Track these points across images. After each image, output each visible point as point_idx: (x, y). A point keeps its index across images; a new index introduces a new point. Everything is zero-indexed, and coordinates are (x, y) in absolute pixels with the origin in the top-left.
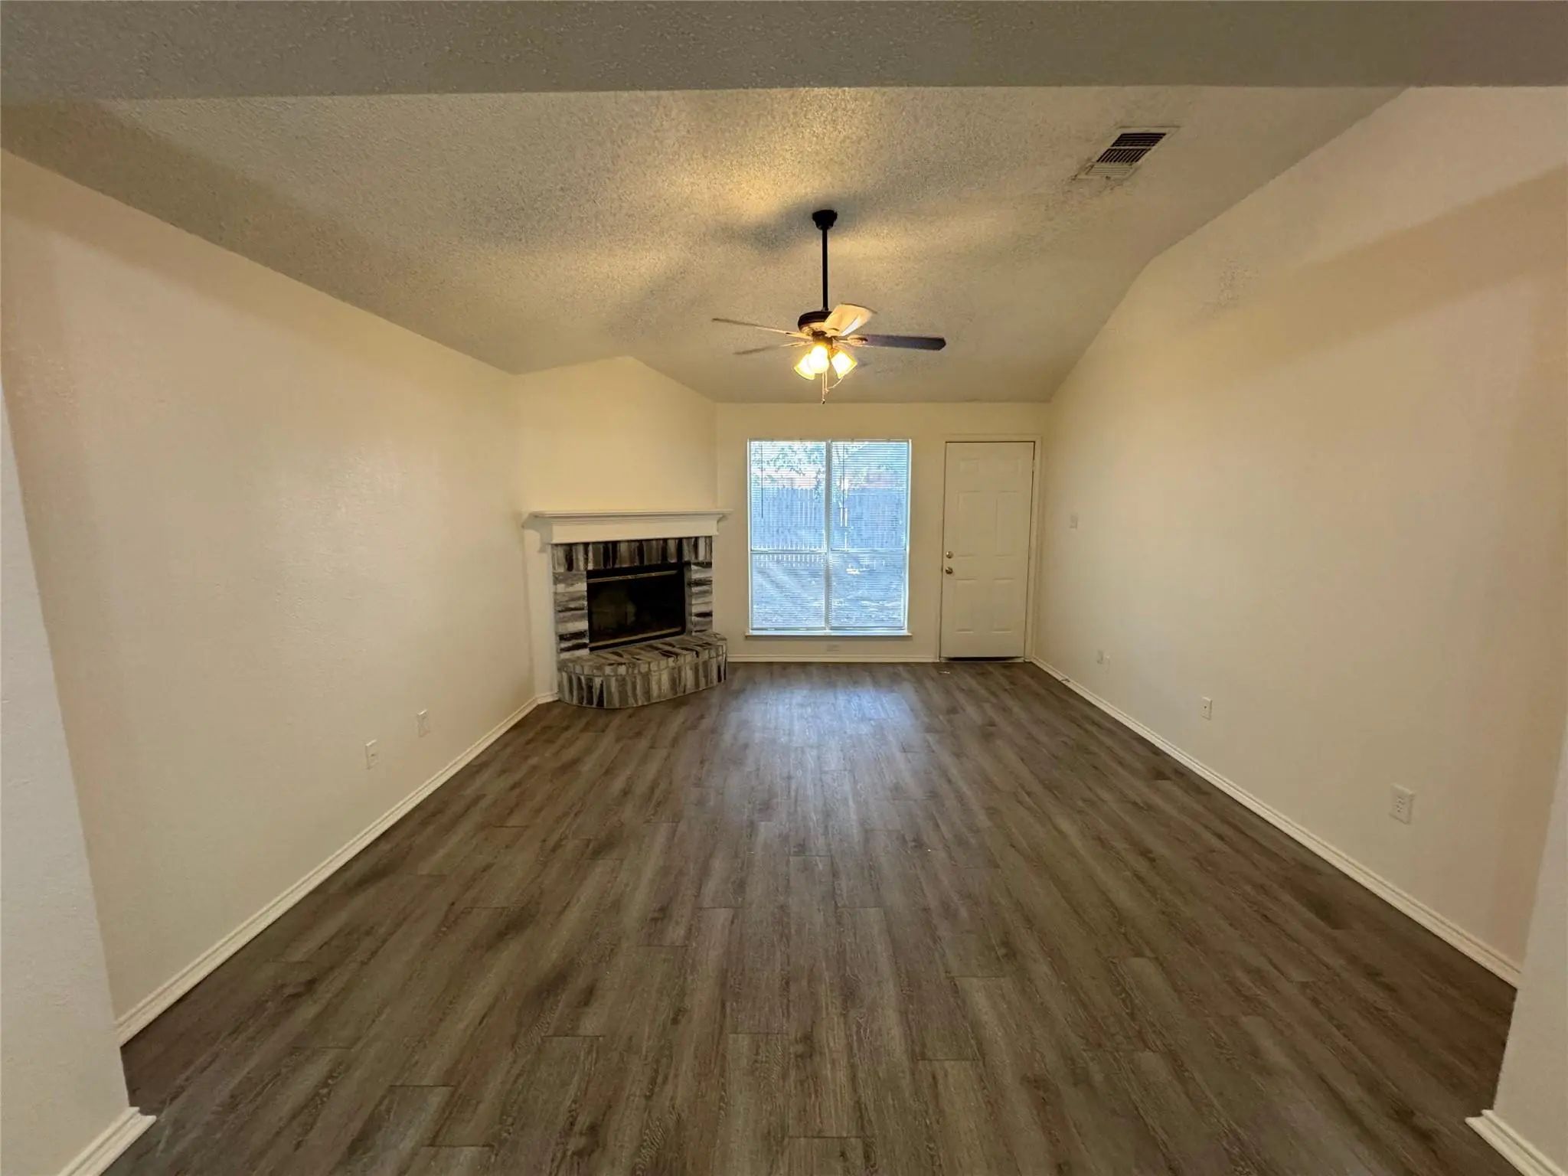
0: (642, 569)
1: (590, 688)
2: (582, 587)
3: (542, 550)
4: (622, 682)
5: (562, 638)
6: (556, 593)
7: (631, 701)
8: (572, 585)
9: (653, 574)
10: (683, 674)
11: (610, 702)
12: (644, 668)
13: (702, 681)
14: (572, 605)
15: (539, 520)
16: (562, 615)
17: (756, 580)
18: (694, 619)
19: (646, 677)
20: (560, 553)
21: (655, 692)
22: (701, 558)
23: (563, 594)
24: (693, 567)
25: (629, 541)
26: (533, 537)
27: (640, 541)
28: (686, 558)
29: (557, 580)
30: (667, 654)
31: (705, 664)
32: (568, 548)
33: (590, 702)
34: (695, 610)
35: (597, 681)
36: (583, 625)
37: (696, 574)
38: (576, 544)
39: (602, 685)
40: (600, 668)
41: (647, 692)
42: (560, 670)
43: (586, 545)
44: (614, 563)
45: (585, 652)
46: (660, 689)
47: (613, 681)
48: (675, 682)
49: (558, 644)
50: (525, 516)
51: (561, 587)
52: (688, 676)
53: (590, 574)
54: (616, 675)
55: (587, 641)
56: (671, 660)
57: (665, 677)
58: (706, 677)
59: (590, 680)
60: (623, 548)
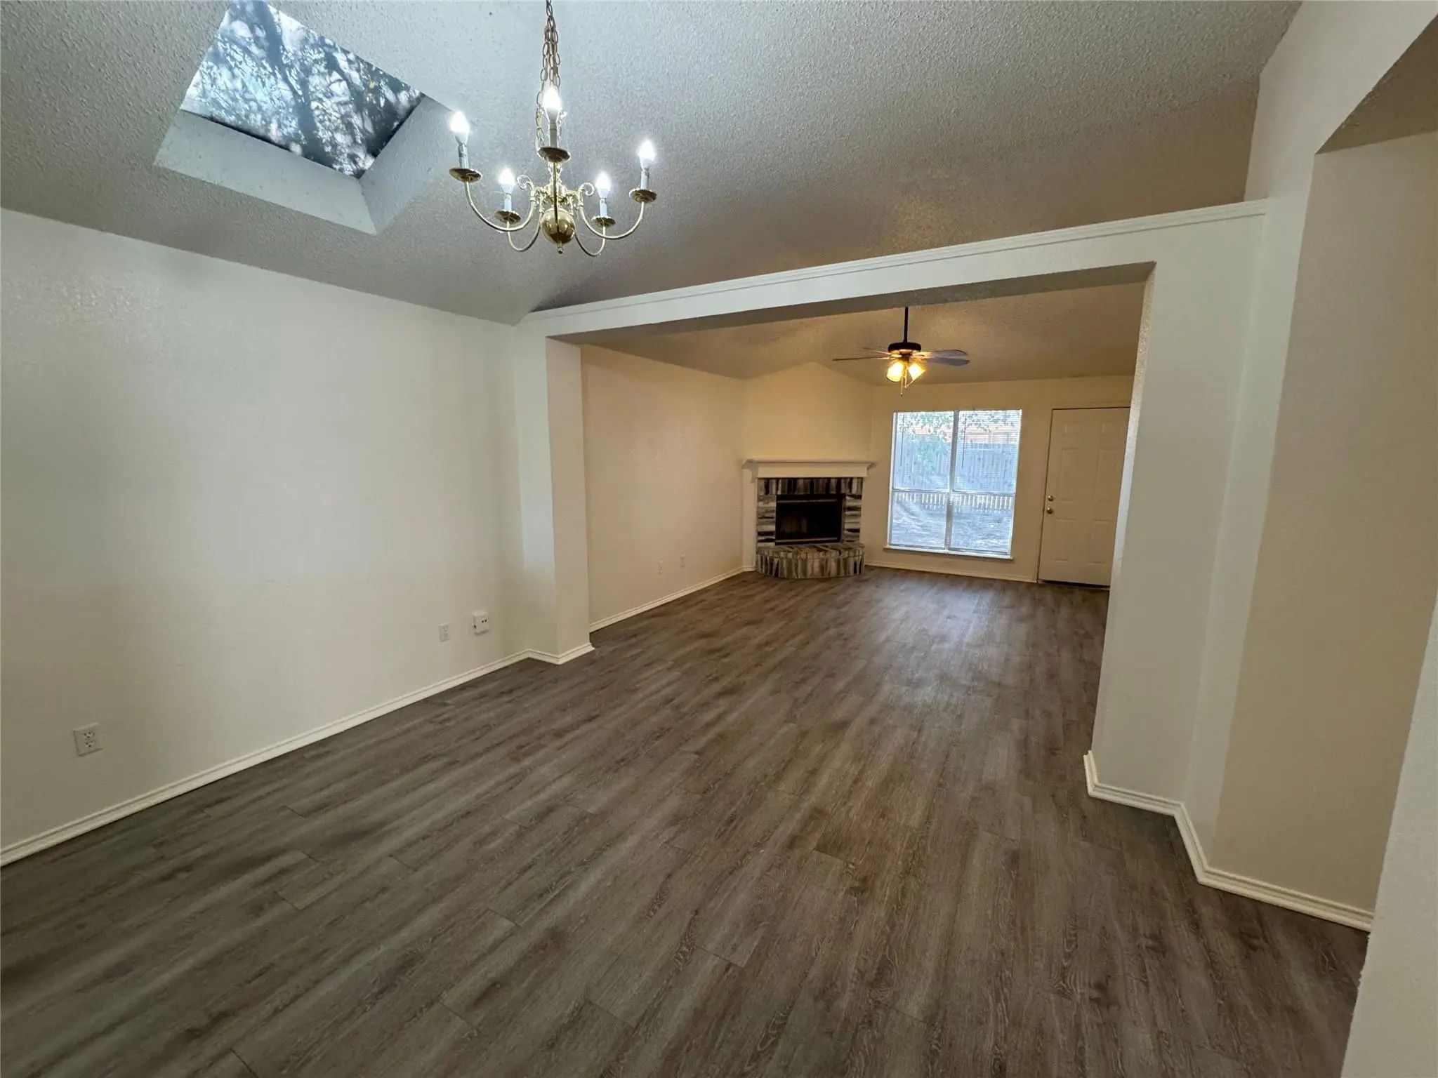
0: (812, 496)
1: (772, 564)
2: (773, 505)
3: (753, 481)
4: (789, 563)
5: (760, 534)
6: (758, 507)
7: (794, 574)
8: (768, 503)
9: (820, 501)
10: (829, 564)
11: (782, 573)
12: (803, 556)
13: (842, 571)
14: (767, 515)
15: (752, 464)
16: (761, 520)
17: (895, 510)
18: (846, 532)
19: (805, 561)
20: (763, 483)
21: (809, 572)
22: (854, 491)
23: (762, 508)
24: (848, 498)
25: (805, 479)
26: (748, 474)
27: (812, 479)
28: (843, 492)
29: (759, 499)
30: (820, 550)
31: (846, 560)
32: (766, 481)
33: (771, 573)
34: (847, 526)
35: (776, 561)
36: (772, 528)
37: (849, 502)
38: (772, 479)
39: (778, 564)
40: (778, 553)
41: (805, 571)
42: (757, 553)
43: (778, 479)
44: (794, 491)
45: (772, 544)
46: (813, 569)
47: (785, 561)
48: (823, 568)
49: (757, 537)
50: (744, 462)
51: (761, 504)
52: (833, 566)
53: (779, 498)
54: (786, 558)
55: (774, 538)
56: (821, 554)
57: (817, 565)
58: (845, 568)
59: (772, 560)
60: (801, 483)
